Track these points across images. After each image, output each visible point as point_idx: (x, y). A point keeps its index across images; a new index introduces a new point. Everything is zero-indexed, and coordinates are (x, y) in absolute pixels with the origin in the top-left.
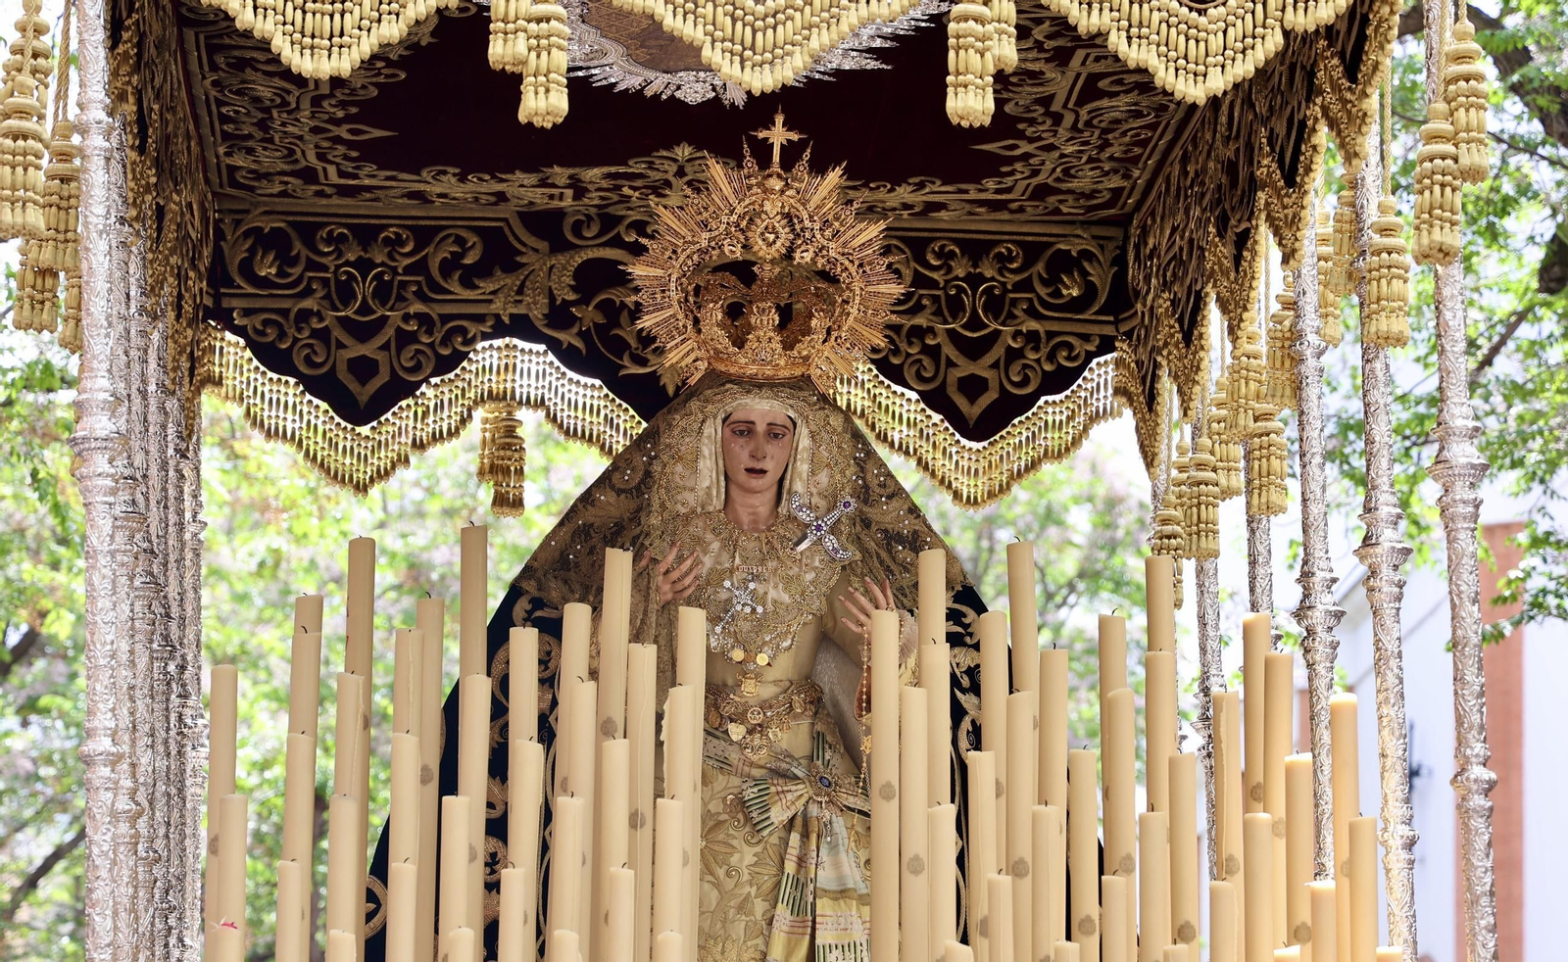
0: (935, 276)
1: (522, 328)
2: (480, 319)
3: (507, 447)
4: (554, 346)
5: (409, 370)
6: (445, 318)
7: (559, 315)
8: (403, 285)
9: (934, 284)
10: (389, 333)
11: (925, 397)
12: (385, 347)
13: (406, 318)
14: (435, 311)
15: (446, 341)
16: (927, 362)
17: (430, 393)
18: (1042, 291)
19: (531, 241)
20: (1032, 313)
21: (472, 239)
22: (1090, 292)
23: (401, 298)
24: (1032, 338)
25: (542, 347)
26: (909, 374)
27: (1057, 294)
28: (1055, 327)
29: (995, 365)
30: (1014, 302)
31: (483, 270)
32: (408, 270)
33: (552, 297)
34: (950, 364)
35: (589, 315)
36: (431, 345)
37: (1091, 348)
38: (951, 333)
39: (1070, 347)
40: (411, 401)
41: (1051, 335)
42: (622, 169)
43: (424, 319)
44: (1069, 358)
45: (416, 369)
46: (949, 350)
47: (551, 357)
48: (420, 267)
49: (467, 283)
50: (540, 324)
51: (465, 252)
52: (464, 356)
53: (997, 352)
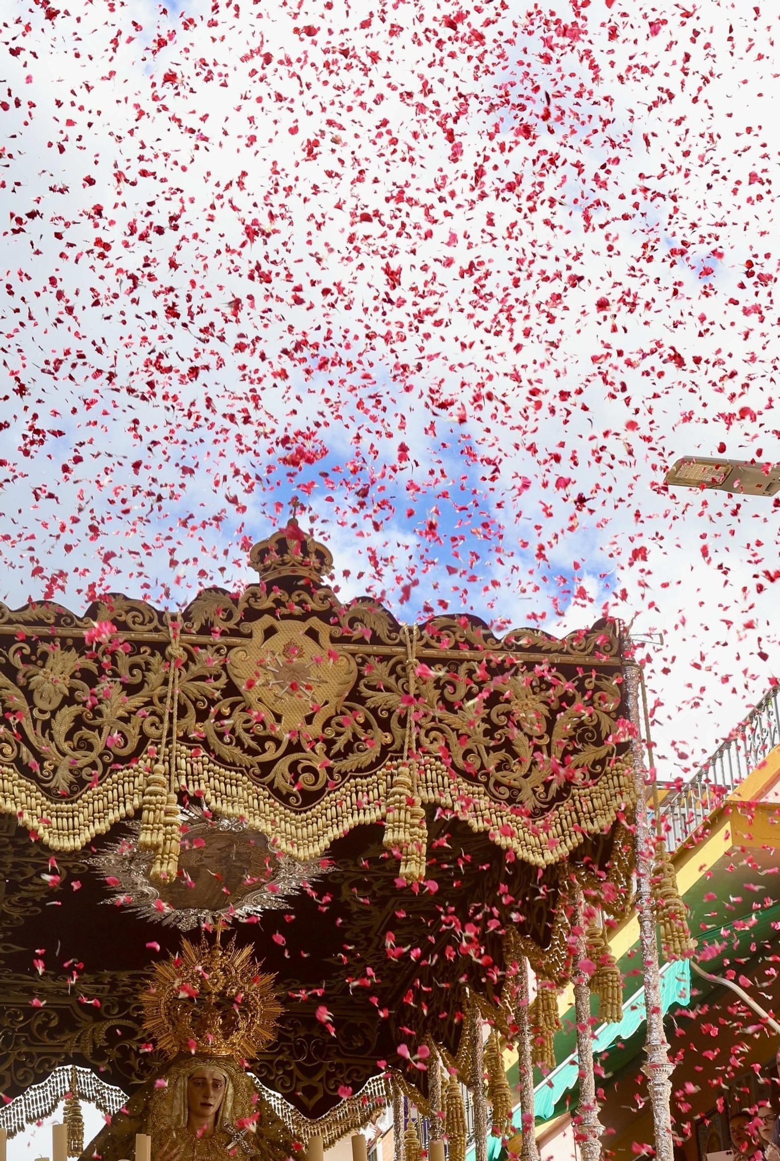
0: (289, 1035)
1: (79, 1060)
2: (58, 1055)
3: (75, 1120)
4: (95, 1070)
5: (21, 1081)
6: (40, 1055)
7: (99, 1054)
8: (18, 1037)
9: (288, 1040)
10: (11, 1061)
11: (285, 1096)
12: (9, 1069)
13: (19, 1054)
14: (34, 1051)
15: (40, 1065)
16: (286, 1078)
17: (32, 1093)
18: (344, 1044)
19: (83, 1015)
20: (338, 1054)
21: (54, 1014)
22: (367, 1044)
23: (17, 1044)
24: (339, 1067)
25: (89, 1070)
26: (278, 1084)
27: (351, 1045)
28: (351, 1061)
29: (321, 1081)
30: (329, 1049)
31: (59, 1030)
32: (20, 1030)
33: (94, 1044)
34: (298, 1080)
35: (114, 1053)
36: (32, 1068)
37: (368, 1072)
38: (298, 1064)
39: (358, 1071)
40: (21, 1097)
41: (348, 1065)
42: (140, 972)
43: (29, 1055)
44: (358, 1077)
45: (25, 1080)
46: (297, 1073)
47: (94, 1075)
48: (27, 1029)
49: (51, 1037)
50: (89, 1058)
51: (50, 1020)
52: (49, 1074)
53: (322, 1074)
